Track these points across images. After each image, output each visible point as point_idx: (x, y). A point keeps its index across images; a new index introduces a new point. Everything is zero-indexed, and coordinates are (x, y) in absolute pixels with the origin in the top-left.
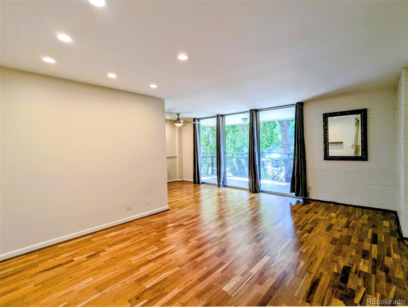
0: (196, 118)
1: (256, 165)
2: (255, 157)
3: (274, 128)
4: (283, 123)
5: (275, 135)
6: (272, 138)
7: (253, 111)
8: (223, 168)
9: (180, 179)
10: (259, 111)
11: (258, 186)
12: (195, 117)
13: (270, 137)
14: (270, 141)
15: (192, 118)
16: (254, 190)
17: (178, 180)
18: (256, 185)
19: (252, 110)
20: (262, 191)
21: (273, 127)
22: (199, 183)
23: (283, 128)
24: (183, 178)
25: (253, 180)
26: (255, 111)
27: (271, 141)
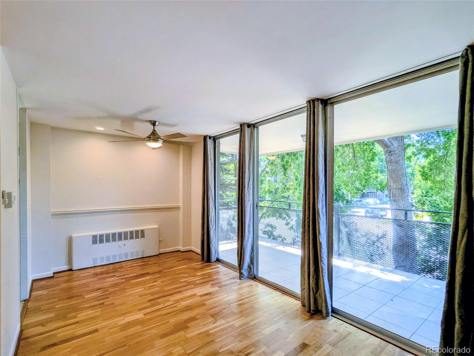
0: (207, 136)
1: (321, 243)
2: (319, 223)
3: (371, 160)
4: (392, 147)
5: (374, 172)
6: (367, 177)
7: (316, 104)
8: (248, 238)
9: (183, 247)
10: (332, 103)
11: (323, 298)
12: (206, 134)
13: (365, 175)
14: (364, 182)
15: (201, 136)
16: (312, 308)
17: (181, 248)
18: (318, 294)
19: (313, 101)
20: (335, 311)
21: (369, 159)
22: (209, 260)
23: (392, 158)
24: (191, 246)
25: (311, 281)
26: (322, 104)
27: (366, 182)
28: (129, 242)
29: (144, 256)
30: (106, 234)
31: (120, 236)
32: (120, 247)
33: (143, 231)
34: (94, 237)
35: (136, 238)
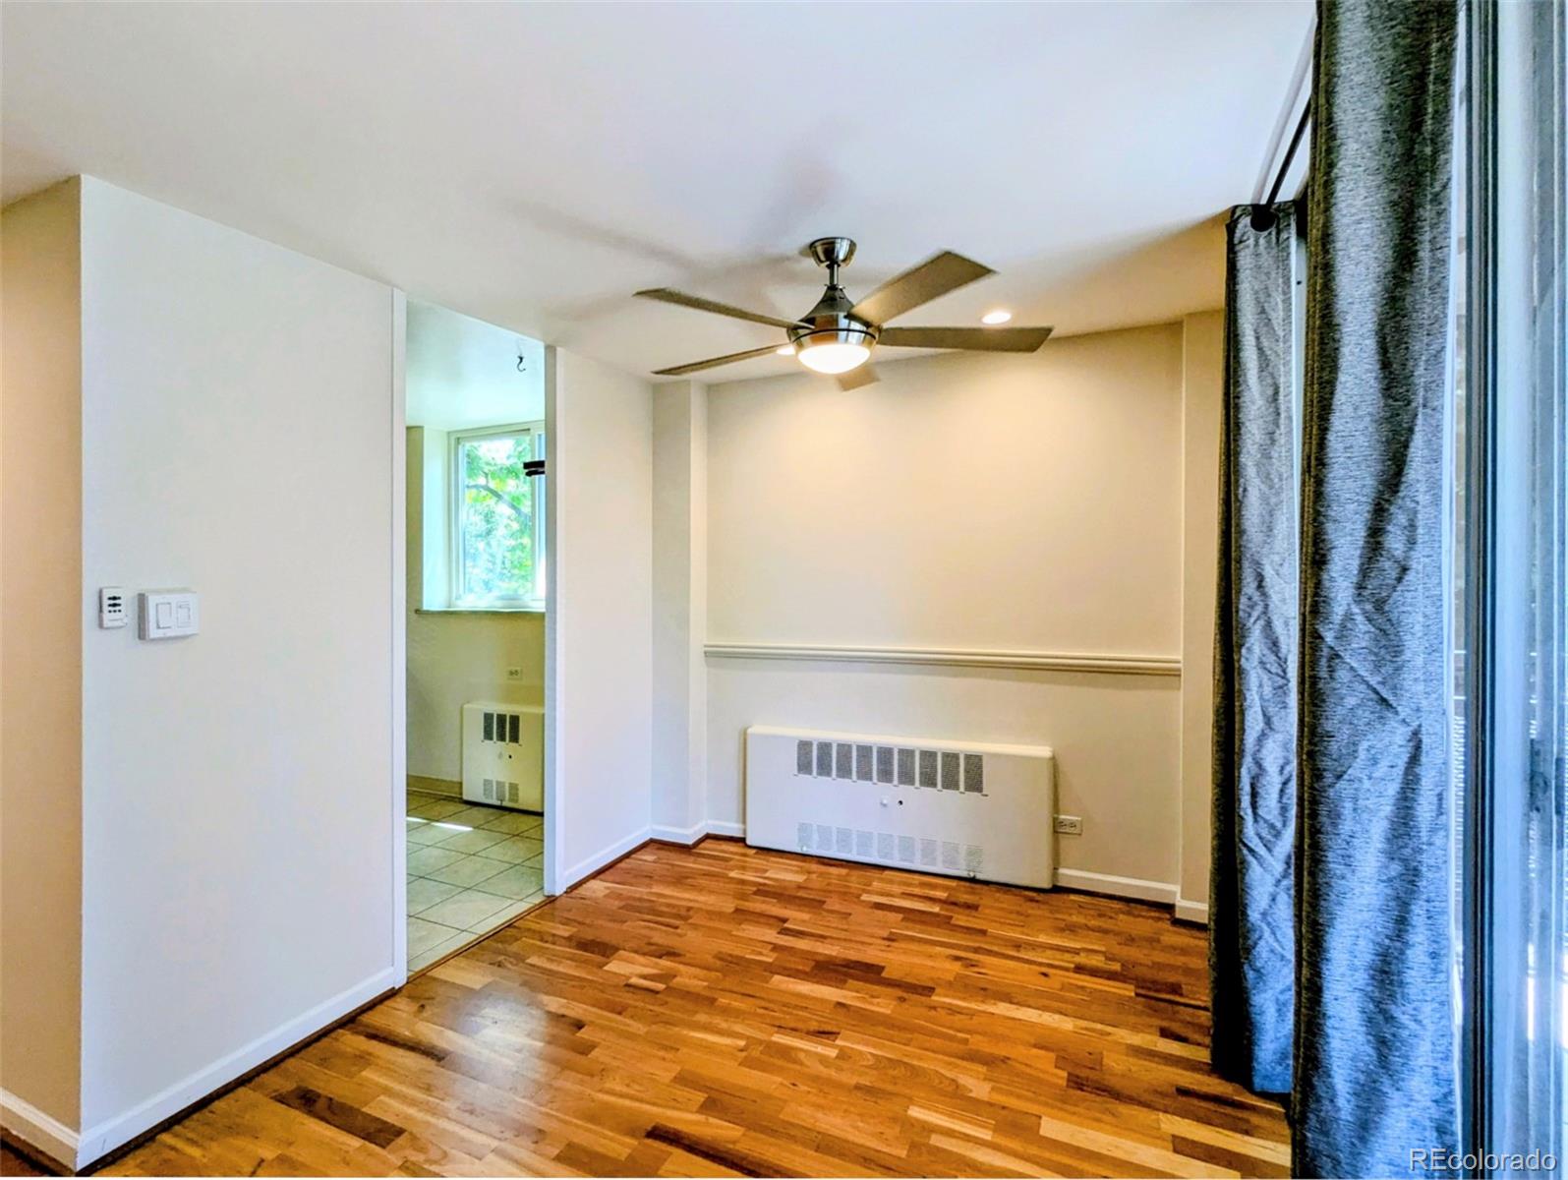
28: (917, 795)
29: (980, 876)
30: (840, 746)
31: (886, 765)
32: (885, 805)
33: (975, 762)
34: (804, 746)
35: (946, 786)
